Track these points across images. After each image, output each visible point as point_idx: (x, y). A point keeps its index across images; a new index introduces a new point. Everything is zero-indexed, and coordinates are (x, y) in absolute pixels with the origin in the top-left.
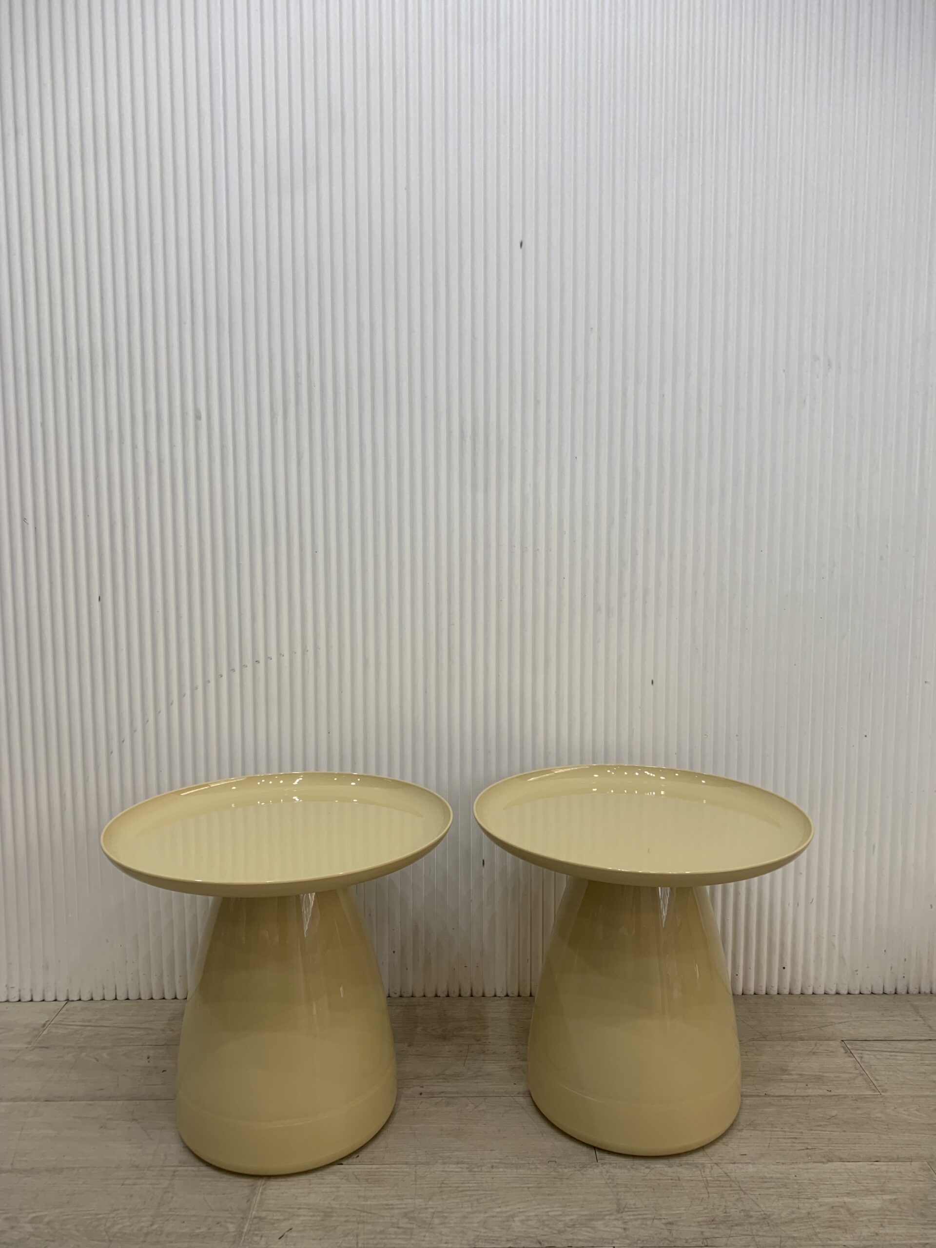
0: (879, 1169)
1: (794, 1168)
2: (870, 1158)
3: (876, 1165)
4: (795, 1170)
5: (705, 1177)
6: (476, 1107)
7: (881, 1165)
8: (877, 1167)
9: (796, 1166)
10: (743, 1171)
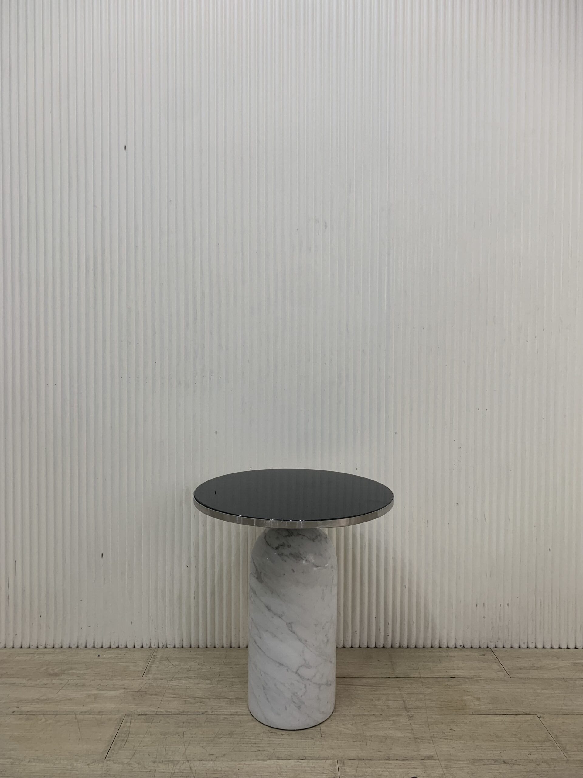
0: (301, 765)
1: (241, 764)
2: (299, 757)
3: (301, 762)
4: (242, 766)
5: (175, 770)
6: (46, 721)
7: (304, 763)
8: (300, 763)
9: (243, 763)
10: (204, 766)
